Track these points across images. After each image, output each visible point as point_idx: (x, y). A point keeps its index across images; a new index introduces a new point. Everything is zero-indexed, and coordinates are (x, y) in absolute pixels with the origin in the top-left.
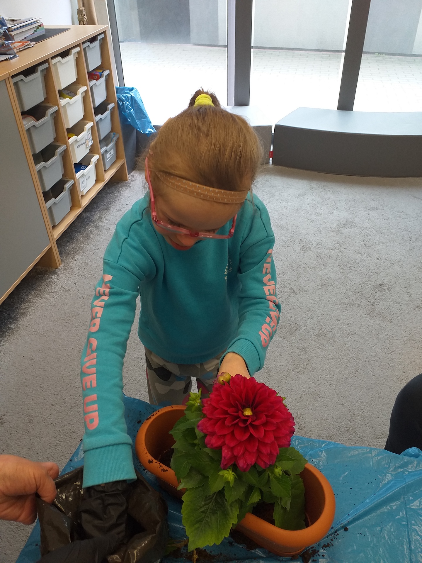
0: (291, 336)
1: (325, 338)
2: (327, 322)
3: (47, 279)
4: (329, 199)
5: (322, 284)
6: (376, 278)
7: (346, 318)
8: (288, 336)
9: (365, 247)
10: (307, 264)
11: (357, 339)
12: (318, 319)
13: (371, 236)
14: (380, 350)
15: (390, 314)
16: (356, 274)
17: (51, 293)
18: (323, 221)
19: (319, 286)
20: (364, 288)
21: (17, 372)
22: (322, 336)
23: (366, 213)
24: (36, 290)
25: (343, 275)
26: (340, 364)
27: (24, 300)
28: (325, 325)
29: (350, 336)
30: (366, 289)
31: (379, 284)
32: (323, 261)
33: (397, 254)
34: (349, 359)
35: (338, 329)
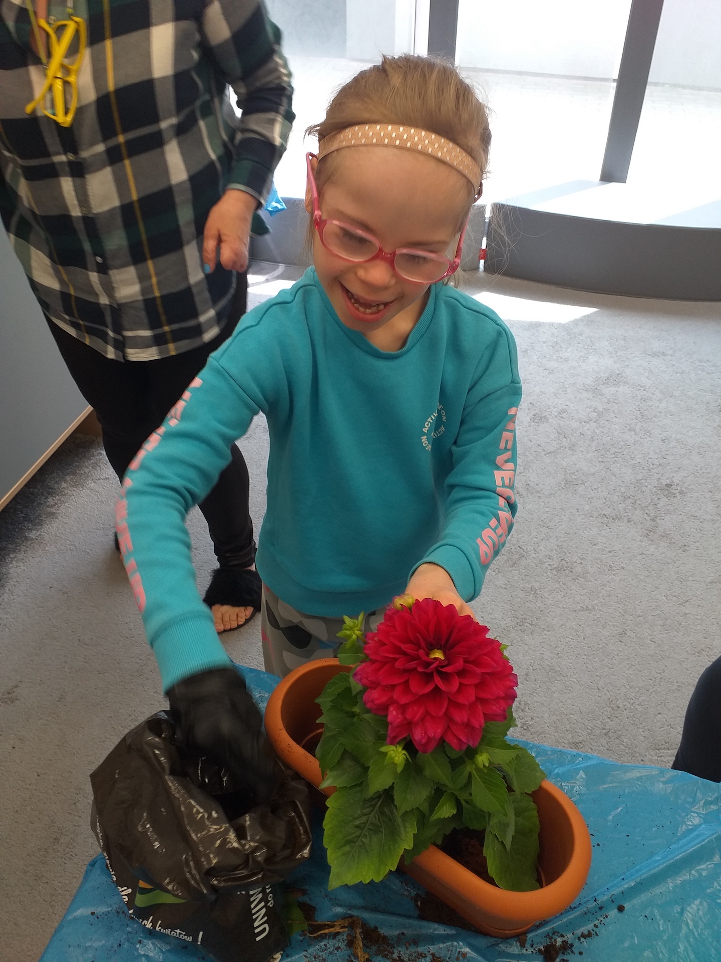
0: (511, 569)
1: (571, 574)
2: (574, 546)
3: (93, 456)
4: (581, 334)
5: (566, 481)
6: (660, 474)
7: (608, 541)
8: (507, 569)
9: (642, 420)
10: (541, 445)
11: (626, 577)
12: (559, 540)
13: (653, 400)
14: (665, 599)
15: (682, 536)
16: (625, 466)
17: (99, 481)
18: (570, 372)
19: (561, 485)
20: (638, 490)
21: (38, 614)
22: (564, 570)
23: (645, 361)
24: (73, 475)
25: (603, 466)
26: (595, 620)
27: (53, 491)
28: (570, 551)
29: (614, 573)
30: (643, 492)
31: (665, 483)
32: (569, 441)
33: (697, 433)
34: (610, 611)
35: (593, 560)
